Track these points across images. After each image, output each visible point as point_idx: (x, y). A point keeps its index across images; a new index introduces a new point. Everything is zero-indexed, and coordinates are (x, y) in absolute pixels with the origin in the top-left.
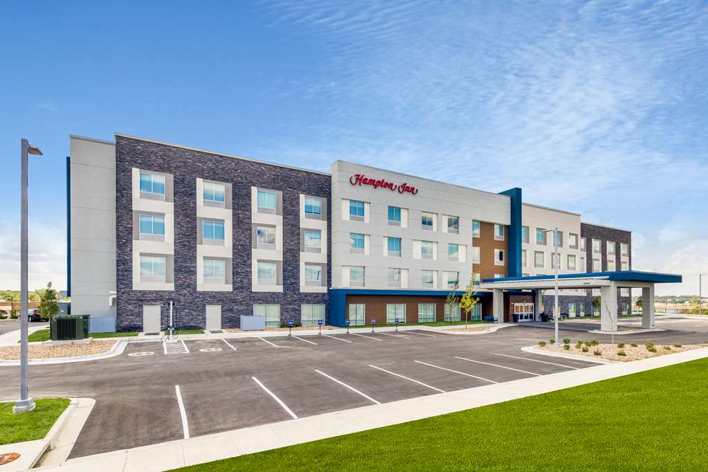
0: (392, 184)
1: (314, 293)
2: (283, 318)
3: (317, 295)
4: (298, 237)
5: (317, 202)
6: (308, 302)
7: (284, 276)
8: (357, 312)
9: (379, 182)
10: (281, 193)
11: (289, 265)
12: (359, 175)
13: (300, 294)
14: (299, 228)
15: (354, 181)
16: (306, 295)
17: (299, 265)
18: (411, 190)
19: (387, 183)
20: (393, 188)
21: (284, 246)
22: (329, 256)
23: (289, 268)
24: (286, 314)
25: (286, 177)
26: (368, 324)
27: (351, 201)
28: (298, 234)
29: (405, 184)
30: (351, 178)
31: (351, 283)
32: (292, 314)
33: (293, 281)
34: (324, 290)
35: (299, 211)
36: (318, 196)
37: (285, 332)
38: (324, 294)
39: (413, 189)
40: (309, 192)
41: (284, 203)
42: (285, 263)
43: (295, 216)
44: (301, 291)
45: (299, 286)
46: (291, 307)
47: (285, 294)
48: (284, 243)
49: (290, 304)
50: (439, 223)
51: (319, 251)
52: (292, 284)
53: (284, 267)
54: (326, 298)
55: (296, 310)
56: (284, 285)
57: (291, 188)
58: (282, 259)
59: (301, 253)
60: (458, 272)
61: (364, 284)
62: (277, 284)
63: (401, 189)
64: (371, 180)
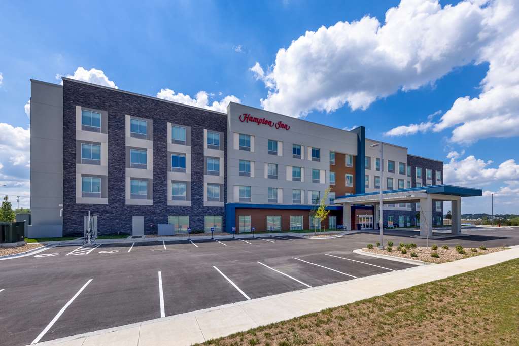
0: (270, 122)
1: (214, 207)
2: (191, 226)
3: (217, 208)
4: (202, 163)
5: (216, 136)
6: (210, 214)
7: (192, 194)
8: (245, 222)
9: (261, 120)
10: (190, 128)
11: (196, 185)
12: (246, 114)
13: (204, 208)
14: (203, 156)
15: (242, 118)
16: (209, 208)
17: (203, 185)
18: (285, 127)
19: (267, 121)
20: (272, 124)
21: (192, 170)
22: (226, 178)
23: (196, 187)
24: (193, 223)
25: (193, 115)
26: (253, 231)
27: (240, 134)
28: (203, 161)
29: (280, 122)
30: (241, 116)
31: (241, 200)
32: (198, 223)
33: (198, 197)
34: (221, 204)
35: (203, 142)
36: (217, 131)
38: (221, 208)
40: (210, 128)
41: (192, 136)
42: (192, 183)
43: (200, 146)
44: (205, 206)
45: (203, 202)
46: (197, 218)
47: (192, 208)
48: (192, 167)
49: (196, 216)
50: (306, 153)
51: (218, 174)
52: (198, 200)
53: (192, 187)
54: (223, 211)
55: (201, 220)
56: (192, 200)
57: (197, 124)
58: (190, 180)
59: (205, 176)
60: (319, 192)
61: (250, 200)
62: (187, 200)
63: (277, 126)
64: (255, 118)
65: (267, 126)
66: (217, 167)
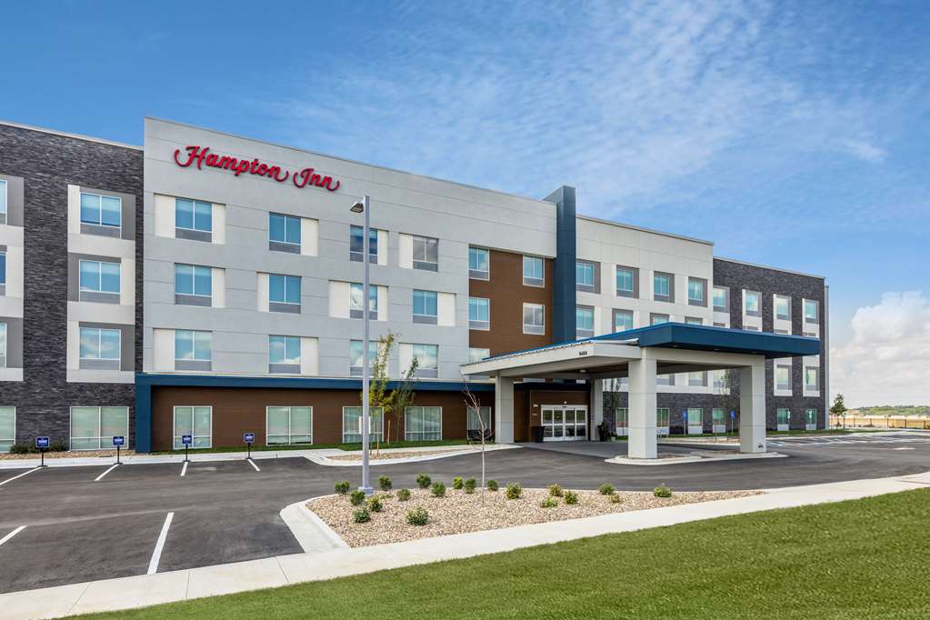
0: (277, 170)
1: (102, 385)
2: (23, 433)
3: (110, 388)
4: (61, 270)
5: (110, 204)
6: (88, 402)
7: (26, 349)
8: (194, 421)
9: (244, 163)
10: (20, 181)
11: (40, 327)
12: (195, 149)
13: (67, 385)
14: (65, 252)
15: (184, 158)
16: (82, 387)
17: (65, 328)
18: (325, 183)
19: (264, 167)
20: (281, 176)
21: (26, 287)
22: (139, 310)
23: (39, 333)
24: (30, 426)
25: (33, 148)
26: (219, 446)
27: (179, 199)
28: (65, 265)
29: (309, 171)
30: (177, 152)
31: (178, 365)
32: (46, 425)
33: (48, 359)
34: (129, 377)
35: (65, 219)
36: (114, 190)
37: (31, 463)
38: (126, 387)
39: (328, 180)
40: (91, 181)
41: (26, 202)
42: (28, 321)
43: (55, 228)
44: (69, 379)
45: (65, 370)
46: (44, 411)
47: (27, 384)
48: (26, 281)
49: (41, 406)
50: (393, 250)
51: (115, 299)
52: (49, 364)
53: (25, 332)
54: (132, 394)
55: (56, 417)
56: (25, 367)
57: (44, 172)
58: (20, 315)
59: (70, 304)
60: (437, 346)
61: (209, 366)
62: (9, 366)
63: (300, 181)
64: (225, 159)
65: (266, 182)
66: (114, 281)
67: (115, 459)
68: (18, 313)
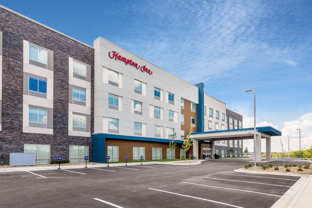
0: (137, 64)
1: (80, 137)
2: (53, 156)
3: (83, 138)
4: (67, 90)
6: (75, 144)
7: (54, 121)
9: (128, 60)
10: (52, 52)
11: (59, 113)
12: (115, 52)
13: (69, 137)
14: (68, 84)
15: (112, 56)
16: (74, 138)
17: (68, 114)
18: (149, 71)
19: (133, 63)
20: (138, 67)
21: (54, 96)
22: (92, 109)
23: (59, 115)
24: (55, 153)
25: (57, 40)
26: (121, 161)
27: (109, 70)
28: (67, 89)
29: (145, 66)
30: (109, 53)
31: (109, 130)
32: (61, 153)
33: (62, 126)
34: (88, 135)
35: (68, 70)
36: (84, 62)
37: (55, 167)
38: (88, 138)
39: (150, 71)
40: (76, 57)
41: (55, 61)
42: (55, 110)
43: (65, 73)
44: (69, 135)
45: (68, 130)
46: (61, 147)
47: (55, 136)
48: (54, 94)
49: (60, 145)
50: (164, 96)
51: (84, 104)
52: (62, 128)
53: (54, 114)
54: (90, 141)
55: (65, 149)
56: (54, 128)
57: (60, 50)
58: (52, 107)
59: (70, 104)
60: (174, 129)
61: (118, 131)
62: (48, 128)
63: (142, 69)
64: (123, 58)
65: (133, 68)
66: (84, 97)
67: (85, 166)
68: (51, 106)
